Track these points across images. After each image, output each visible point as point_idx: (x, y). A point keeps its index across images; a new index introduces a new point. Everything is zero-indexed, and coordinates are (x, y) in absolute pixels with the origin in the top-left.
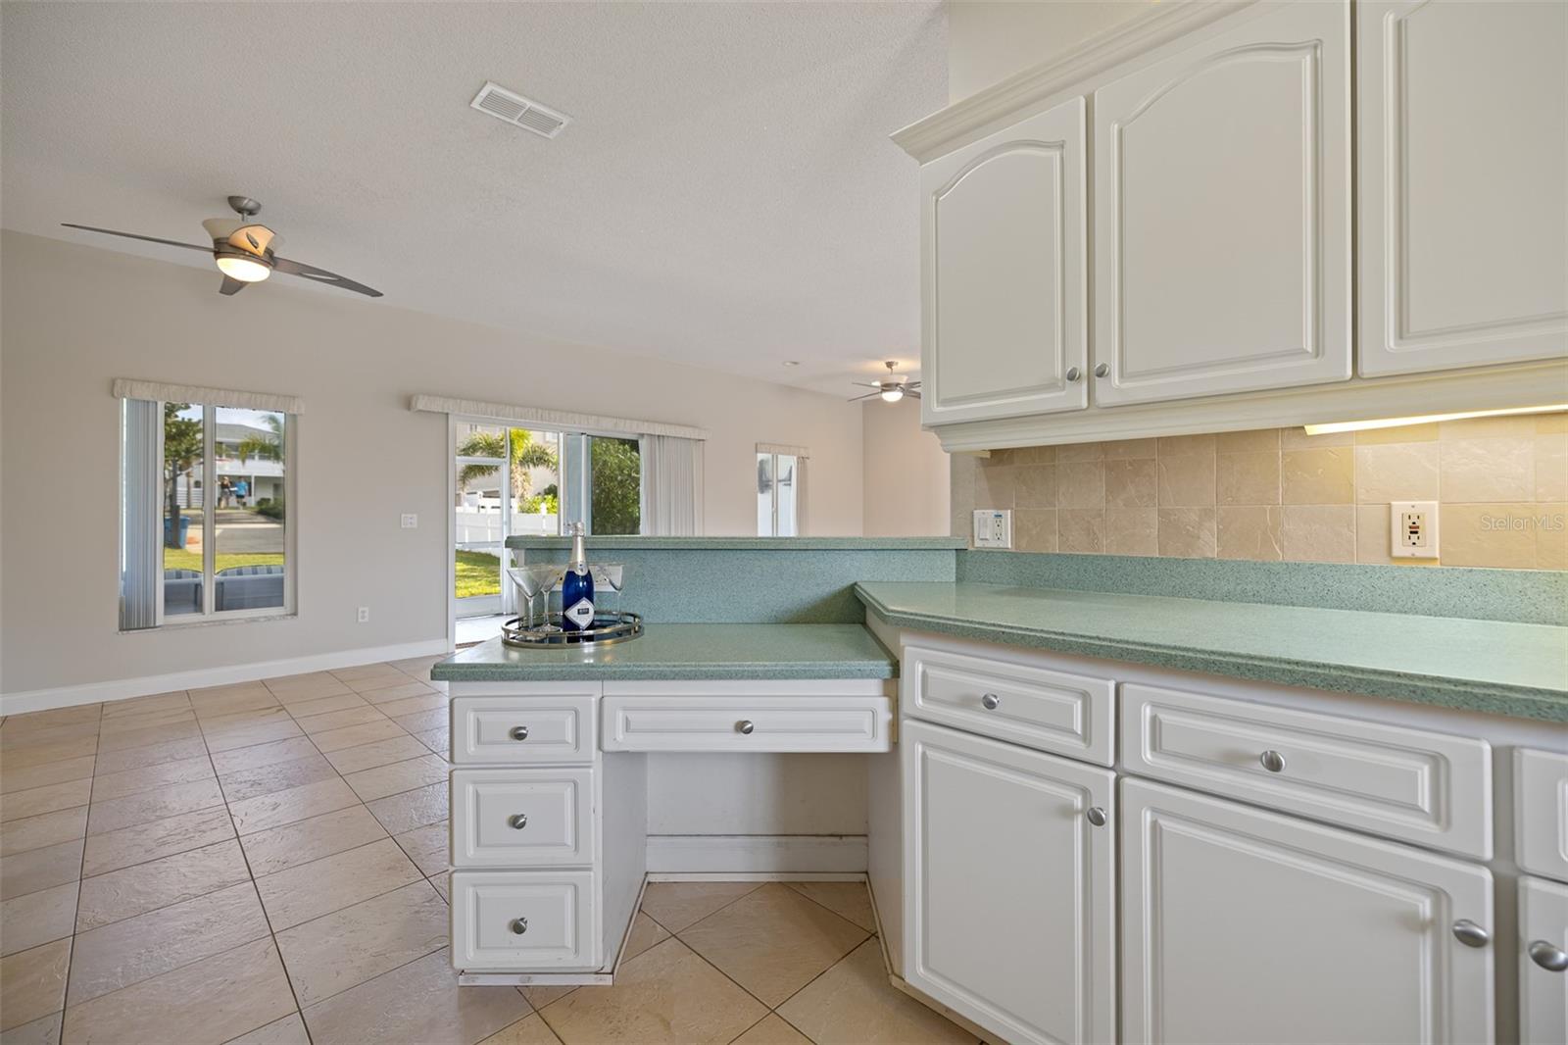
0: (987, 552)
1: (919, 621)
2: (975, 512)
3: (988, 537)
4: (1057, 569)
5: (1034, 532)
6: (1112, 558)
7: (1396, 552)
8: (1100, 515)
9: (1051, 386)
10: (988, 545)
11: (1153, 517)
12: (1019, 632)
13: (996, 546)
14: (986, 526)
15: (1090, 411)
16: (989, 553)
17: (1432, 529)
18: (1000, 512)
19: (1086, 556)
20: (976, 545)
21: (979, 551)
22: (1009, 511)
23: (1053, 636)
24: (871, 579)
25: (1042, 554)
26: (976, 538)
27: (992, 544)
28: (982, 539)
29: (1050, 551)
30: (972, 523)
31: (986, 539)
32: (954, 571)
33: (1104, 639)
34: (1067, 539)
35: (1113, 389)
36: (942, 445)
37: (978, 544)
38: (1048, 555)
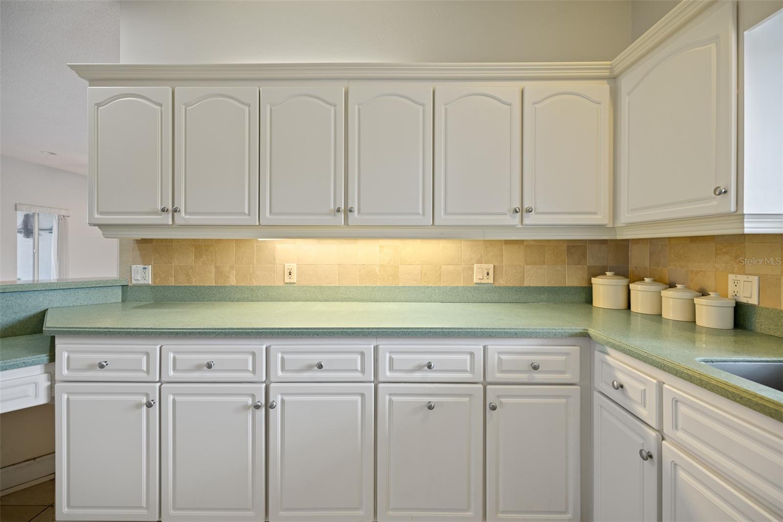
0: (139, 286)
1: (64, 331)
2: (132, 266)
3: (139, 279)
4: (173, 293)
5: (162, 276)
6: (197, 287)
7: (286, 282)
8: (192, 268)
9: (155, 213)
10: (139, 283)
11: (213, 270)
12: (117, 330)
13: (143, 283)
14: (138, 273)
15: (173, 226)
16: (140, 287)
17: (294, 273)
18: (146, 266)
19: (186, 286)
20: (133, 283)
21: (135, 286)
22: (150, 266)
23: (133, 330)
24: (60, 306)
25: (166, 286)
26: (133, 279)
27: (142, 282)
28: (136, 280)
29: (170, 285)
30: (131, 272)
31: (138, 280)
32: (121, 296)
33: (154, 329)
34: (178, 279)
35: (182, 217)
36: (103, 234)
37: (134, 282)
38: (169, 286)
